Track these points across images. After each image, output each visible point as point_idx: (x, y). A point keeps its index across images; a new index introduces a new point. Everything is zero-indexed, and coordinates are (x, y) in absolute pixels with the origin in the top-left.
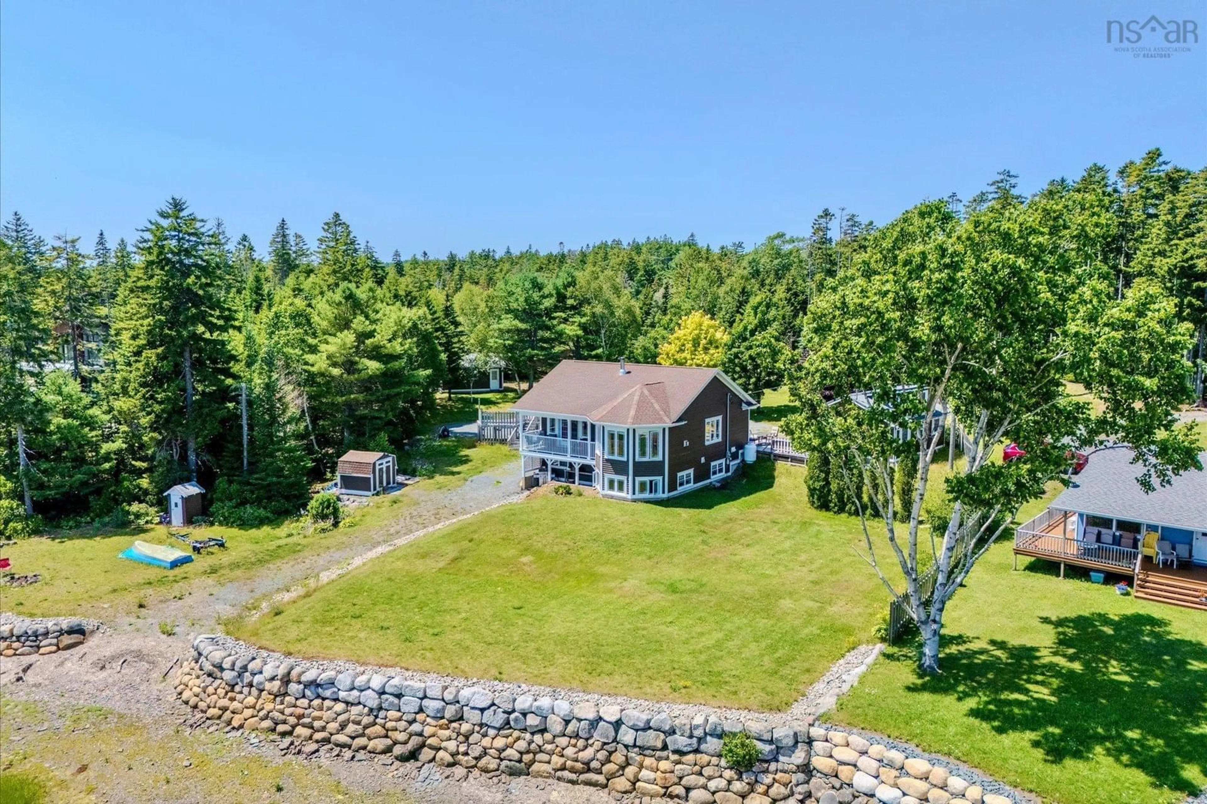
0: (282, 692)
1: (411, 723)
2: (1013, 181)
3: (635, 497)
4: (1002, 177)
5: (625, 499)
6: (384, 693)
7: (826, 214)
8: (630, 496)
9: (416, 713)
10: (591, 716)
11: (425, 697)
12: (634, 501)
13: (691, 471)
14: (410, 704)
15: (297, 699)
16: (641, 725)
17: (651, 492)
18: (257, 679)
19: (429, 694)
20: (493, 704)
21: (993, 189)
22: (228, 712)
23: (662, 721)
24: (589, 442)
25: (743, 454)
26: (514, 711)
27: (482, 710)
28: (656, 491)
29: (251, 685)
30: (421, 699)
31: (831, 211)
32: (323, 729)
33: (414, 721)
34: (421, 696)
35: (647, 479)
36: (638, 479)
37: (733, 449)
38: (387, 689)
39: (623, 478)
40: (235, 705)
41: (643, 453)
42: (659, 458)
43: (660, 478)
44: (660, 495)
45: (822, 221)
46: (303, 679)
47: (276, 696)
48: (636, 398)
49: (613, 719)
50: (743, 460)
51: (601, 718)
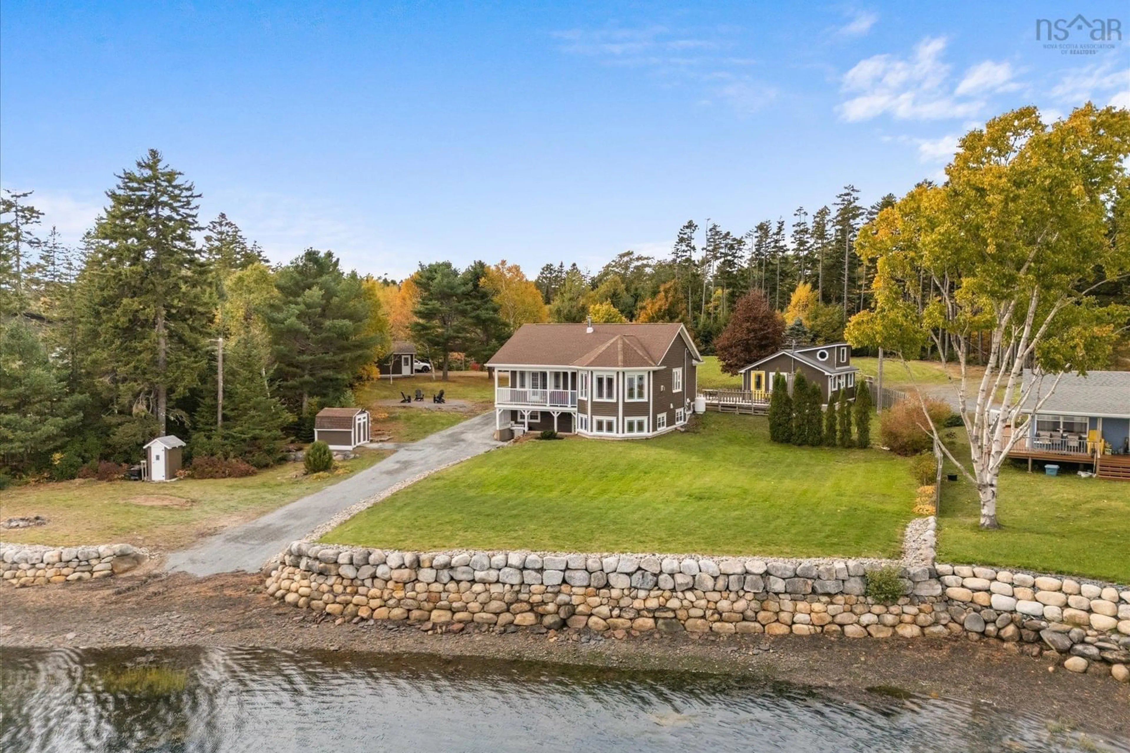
0: (414, 578)
1: (557, 593)
2: (855, 195)
3: (624, 435)
4: (847, 191)
5: (614, 438)
6: (525, 568)
7: (690, 225)
8: (619, 435)
9: (560, 585)
10: (739, 570)
11: (567, 568)
12: (624, 439)
13: (665, 415)
14: (553, 577)
15: (428, 584)
16: (789, 574)
17: (638, 431)
18: (381, 571)
19: (571, 565)
20: (639, 569)
21: (839, 200)
22: (351, 605)
23: (808, 569)
24: (569, 391)
25: (694, 405)
26: (661, 572)
27: (630, 574)
28: (642, 430)
29: (374, 577)
30: (564, 571)
31: (695, 223)
32: (465, 609)
33: (559, 592)
34: (563, 568)
35: (634, 419)
36: (627, 419)
37: (688, 400)
38: (528, 565)
40: (356, 599)
41: (631, 395)
42: (645, 400)
43: (646, 418)
44: (646, 434)
45: (688, 231)
46: (435, 563)
47: (405, 584)
48: (620, 346)
49: (761, 571)
50: (694, 412)
51: (747, 572)
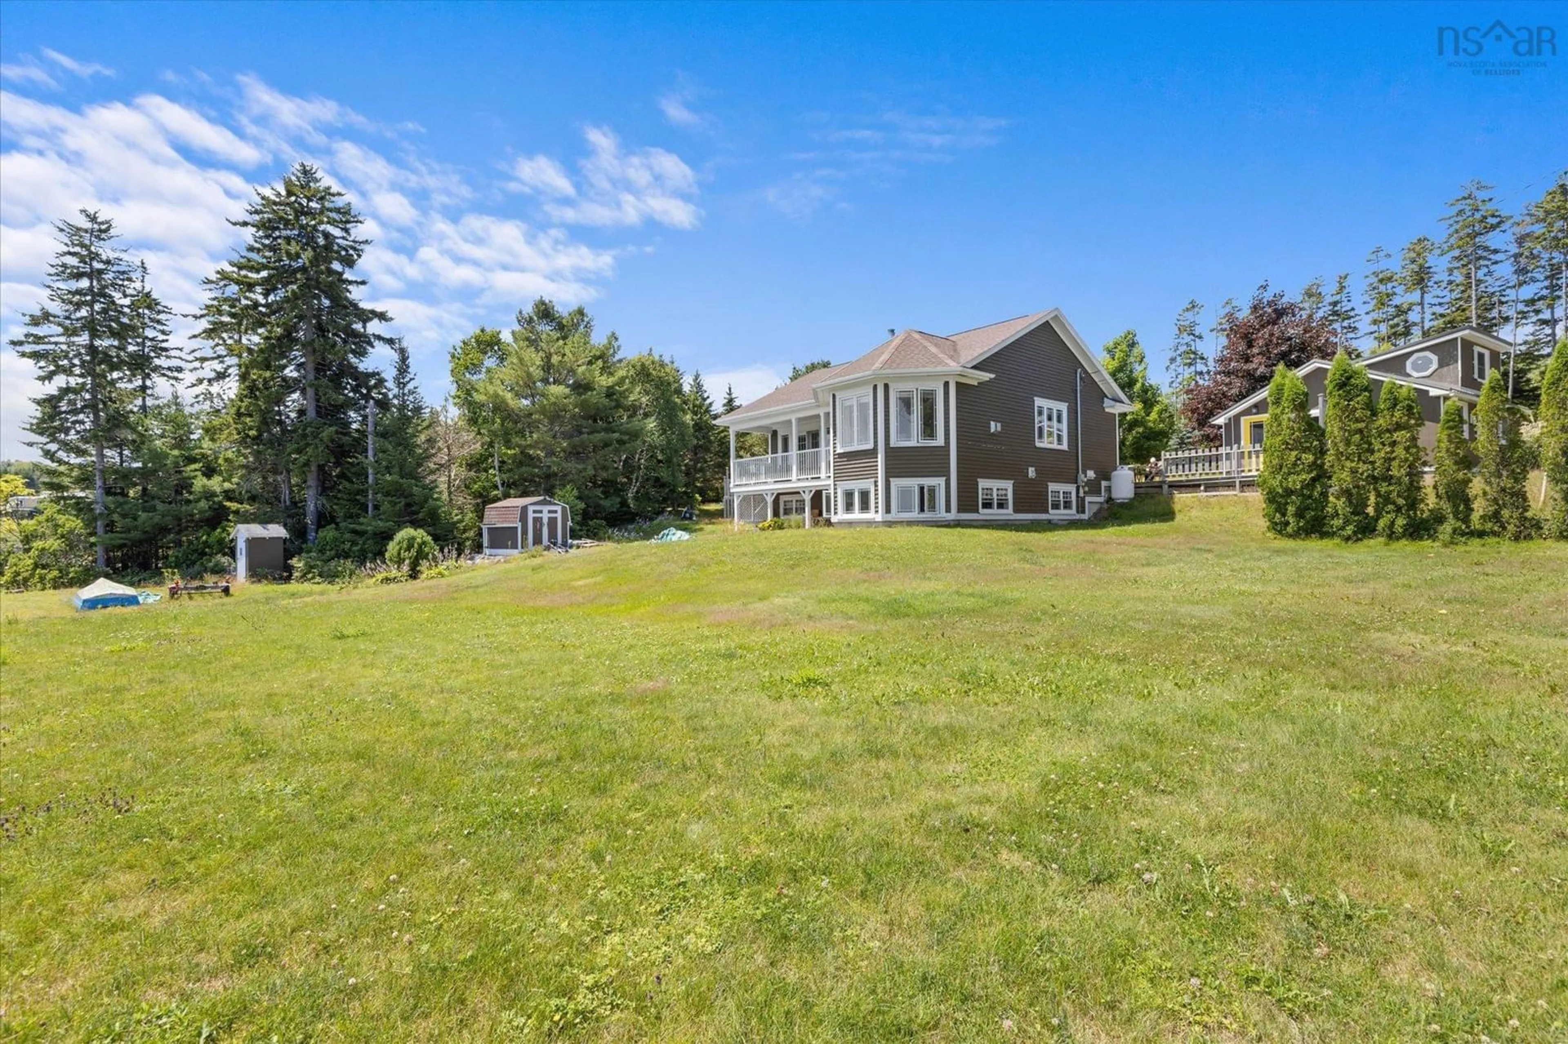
3: (889, 517)
5: (870, 523)
8: (879, 517)
12: (889, 524)
13: (1008, 486)
17: (922, 510)
25: (1109, 489)
28: (933, 507)
35: (914, 483)
36: (896, 484)
37: (1091, 474)
39: (867, 484)
41: (904, 430)
42: (938, 444)
43: (940, 481)
44: (941, 514)
48: (896, 343)
50: (1110, 500)
